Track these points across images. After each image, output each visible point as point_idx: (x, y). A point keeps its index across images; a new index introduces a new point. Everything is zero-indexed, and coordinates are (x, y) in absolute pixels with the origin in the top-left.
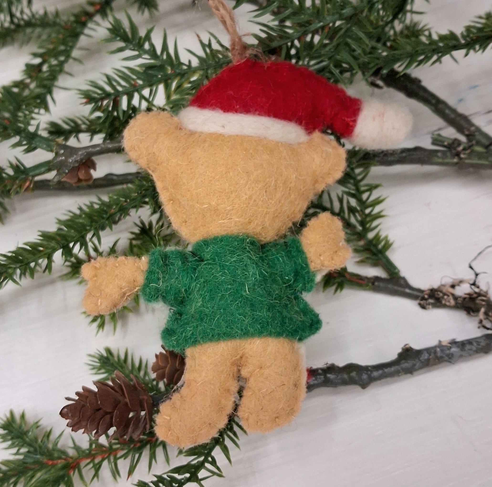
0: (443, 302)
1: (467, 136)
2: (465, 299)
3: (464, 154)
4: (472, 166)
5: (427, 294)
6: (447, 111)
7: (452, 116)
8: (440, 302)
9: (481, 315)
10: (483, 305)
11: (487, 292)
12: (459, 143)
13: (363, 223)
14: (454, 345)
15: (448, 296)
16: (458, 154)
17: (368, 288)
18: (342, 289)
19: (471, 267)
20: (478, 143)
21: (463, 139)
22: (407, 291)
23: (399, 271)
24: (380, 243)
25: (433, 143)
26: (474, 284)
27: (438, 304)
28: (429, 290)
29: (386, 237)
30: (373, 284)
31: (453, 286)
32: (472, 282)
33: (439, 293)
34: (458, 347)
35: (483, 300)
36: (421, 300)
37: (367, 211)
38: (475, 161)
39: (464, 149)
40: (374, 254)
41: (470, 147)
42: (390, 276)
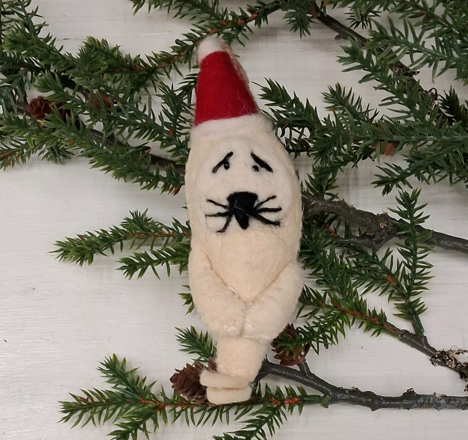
2: (462, 366)
5: (437, 354)
8: (446, 363)
13: (409, 288)
15: (452, 360)
17: (397, 337)
22: (425, 347)
23: (424, 331)
27: (443, 364)
28: (440, 351)
29: (423, 303)
30: (402, 336)
31: (458, 353)
33: (446, 356)
36: (432, 358)
37: (417, 281)
40: (409, 313)
42: (416, 332)
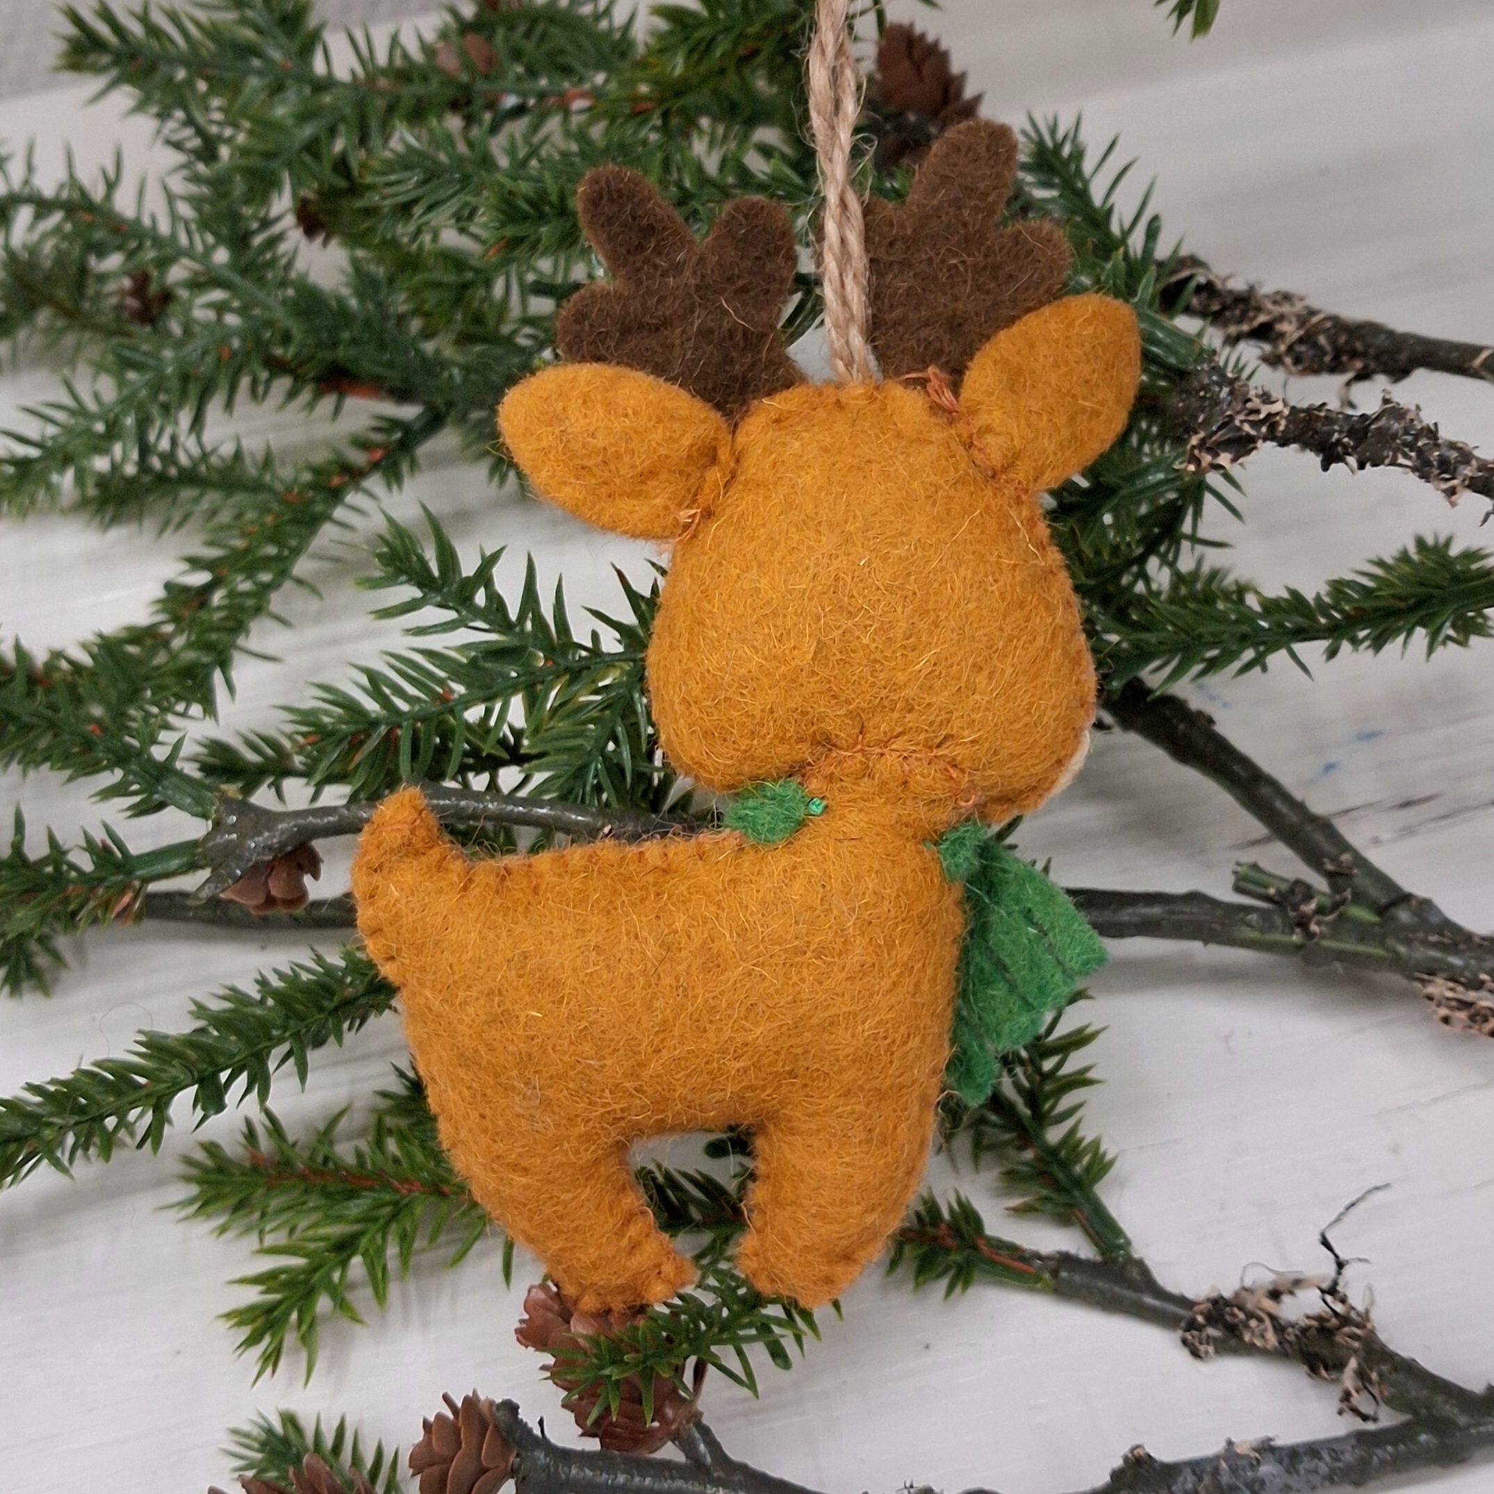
0: (1247, 1337)
1: (1331, 876)
2: (1305, 1330)
3: (1319, 923)
4: (1340, 956)
5: (1202, 1313)
6: (1279, 804)
7: (1294, 818)
8: (1240, 1338)
9: (1348, 1378)
10: (1355, 1351)
11: (1366, 1316)
12: (1308, 892)
13: (1033, 1098)
14: (1269, 1456)
15: (1260, 1320)
16: (1303, 923)
17: (1039, 1285)
18: (966, 1285)
19: (1326, 1243)
20: (1359, 897)
21: (1320, 883)
22: (1149, 1300)
23: (1128, 1243)
24: (1079, 1157)
25: (1238, 889)
26: (1332, 1291)
27: (1233, 1342)
28: (1208, 1300)
29: (1096, 1144)
30: (1055, 1273)
31: (1275, 1295)
32: (1325, 1286)
33: (1236, 1310)
34: (1280, 1462)
35: (1354, 1337)
36: (1187, 1330)
37: (1048, 1065)
38: (1350, 946)
39: (1320, 910)
40: (1059, 1188)
41: (1336, 906)
42: (1103, 1253)
